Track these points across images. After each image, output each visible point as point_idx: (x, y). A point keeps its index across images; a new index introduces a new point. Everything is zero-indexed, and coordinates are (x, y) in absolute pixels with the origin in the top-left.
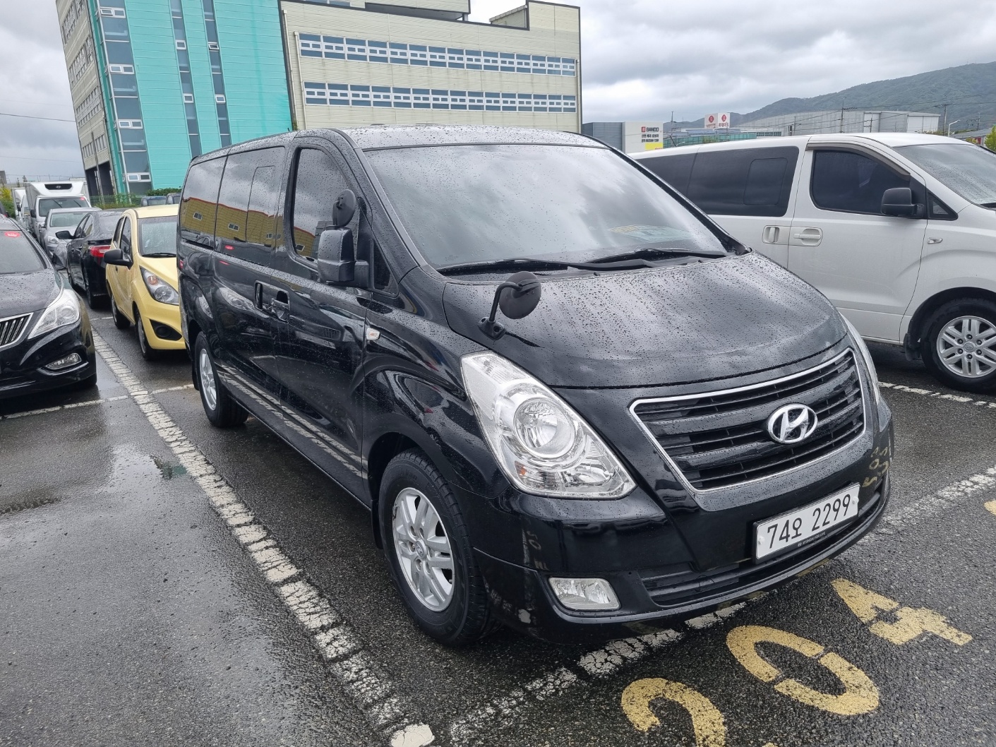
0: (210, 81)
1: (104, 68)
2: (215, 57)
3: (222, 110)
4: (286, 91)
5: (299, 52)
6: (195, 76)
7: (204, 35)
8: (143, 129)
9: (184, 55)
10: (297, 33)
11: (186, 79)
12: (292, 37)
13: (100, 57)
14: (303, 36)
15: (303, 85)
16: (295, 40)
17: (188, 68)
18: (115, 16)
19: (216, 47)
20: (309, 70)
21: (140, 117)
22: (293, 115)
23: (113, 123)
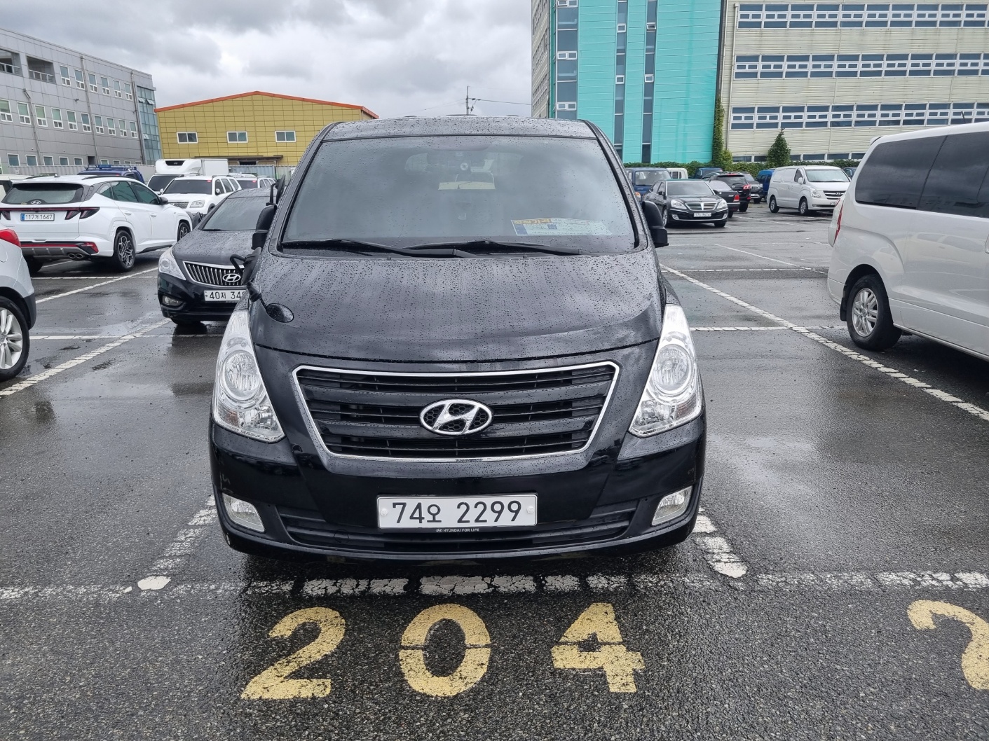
0: (643, 61)
1: (554, 55)
2: (651, 38)
3: (649, 89)
4: (716, 67)
5: (737, 24)
6: (630, 56)
7: (644, 16)
8: (576, 111)
9: (623, 38)
10: (738, 5)
11: (621, 61)
12: (732, 10)
13: (552, 46)
14: (743, 7)
15: (734, 59)
16: (735, 12)
17: (624, 51)
18: (569, 6)
19: (654, 27)
20: (744, 42)
21: (576, 100)
22: (718, 91)
23: (554, 106)
